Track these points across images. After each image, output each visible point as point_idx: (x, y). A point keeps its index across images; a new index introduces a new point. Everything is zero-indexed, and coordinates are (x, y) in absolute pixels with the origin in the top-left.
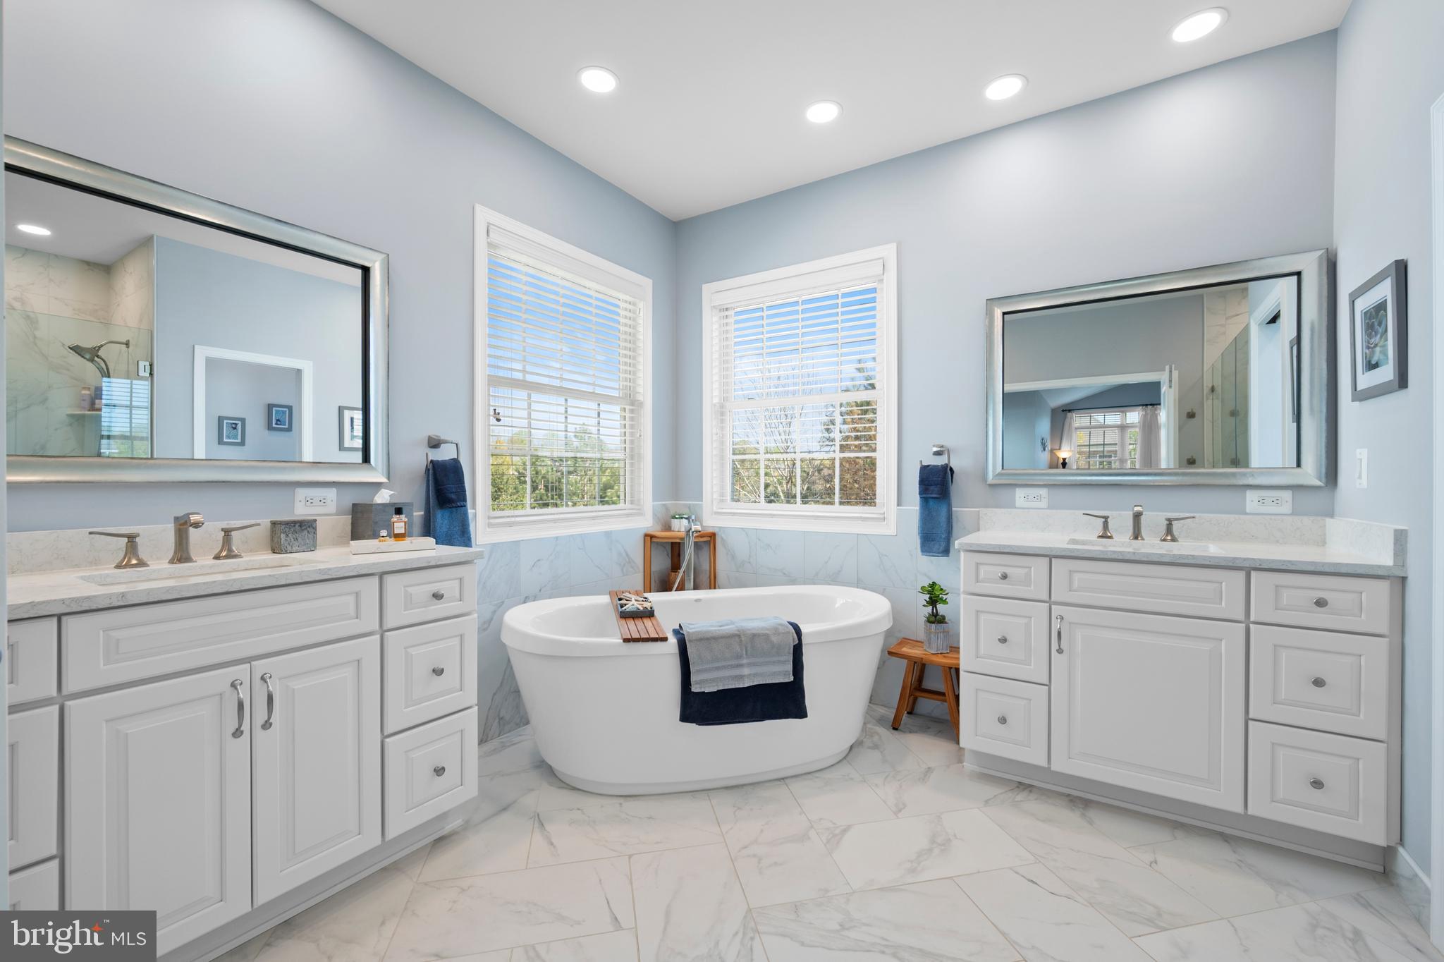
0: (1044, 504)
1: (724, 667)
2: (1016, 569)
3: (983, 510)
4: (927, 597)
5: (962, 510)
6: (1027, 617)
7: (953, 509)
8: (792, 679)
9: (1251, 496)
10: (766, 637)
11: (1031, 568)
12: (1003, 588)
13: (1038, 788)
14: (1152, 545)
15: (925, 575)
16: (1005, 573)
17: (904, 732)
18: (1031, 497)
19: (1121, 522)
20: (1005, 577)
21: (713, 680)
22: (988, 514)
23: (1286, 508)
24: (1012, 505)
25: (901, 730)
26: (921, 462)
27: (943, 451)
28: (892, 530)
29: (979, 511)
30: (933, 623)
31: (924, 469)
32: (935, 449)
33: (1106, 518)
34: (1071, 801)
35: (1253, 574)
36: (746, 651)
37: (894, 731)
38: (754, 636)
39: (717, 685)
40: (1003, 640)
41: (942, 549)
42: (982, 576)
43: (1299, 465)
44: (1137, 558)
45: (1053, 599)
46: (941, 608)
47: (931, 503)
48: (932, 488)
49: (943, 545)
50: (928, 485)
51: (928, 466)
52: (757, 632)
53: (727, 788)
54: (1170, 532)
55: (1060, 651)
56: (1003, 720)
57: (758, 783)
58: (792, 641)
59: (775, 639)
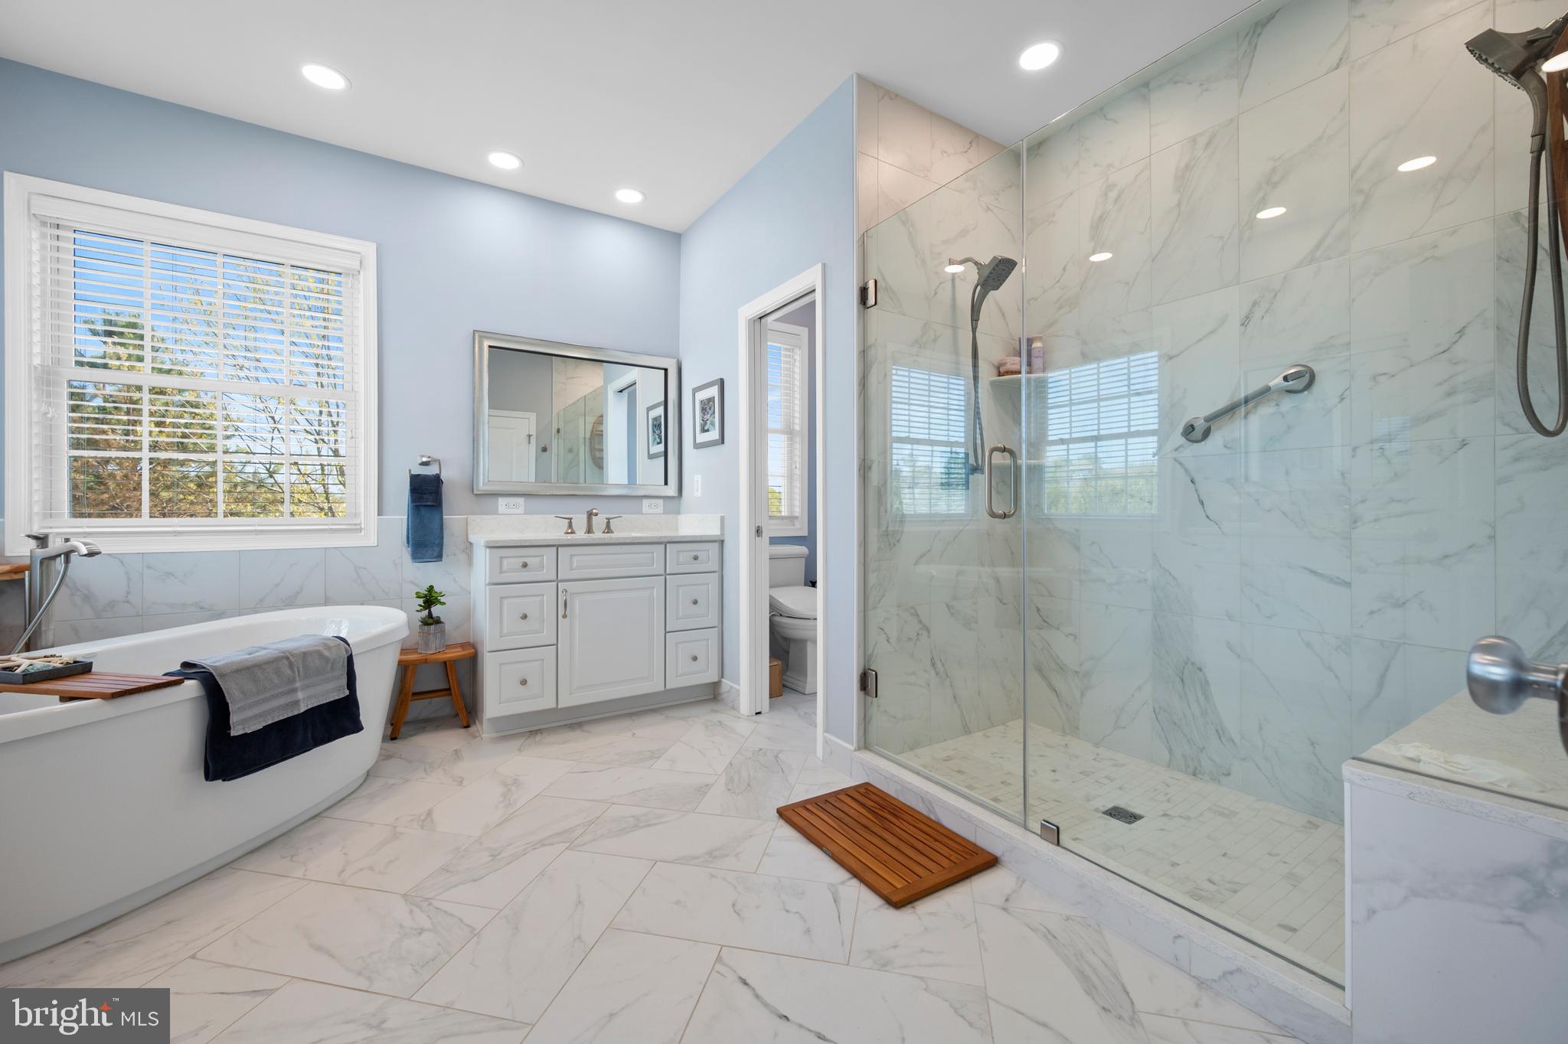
0: (521, 510)
1: (273, 697)
2: (532, 558)
3: (471, 517)
4: (421, 601)
5: (453, 519)
6: (539, 595)
7: (444, 517)
8: (347, 692)
9: (645, 502)
10: (319, 654)
11: (543, 556)
12: (525, 575)
13: (545, 729)
14: (598, 535)
15: (412, 583)
16: (525, 562)
17: (405, 738)
18: (511, 505)
19: (580, 522)
20: (525, 565)
21: (256, 717)
22: (475, 520)
23: (660, 510)
24: (495, 512)
25: (400, 738)
26: (410, 471)
27: (429, 461)
28: (372, 541)
29: (467, 518)
30: (431, 624)
31: (414, 479)
32: (424, 459)
33: (571, 519)
34: (570, 727)
35: (668, 545)
36: (299, 674)
37: (394, 741)
38: (305, 655)
39: (264, 720)
40: (525, 617)
41: (435, 554)
42: (505, 568)
43: (666, 483)
44: (613, 542)
45: (559, 578)
46: (436, 610)
47: (423, 511)
48: (426, 496)
49: (437, 549)
50: (421, 493)
51: (419, 475)
52: (307, 650)
53: (252, 852)
54: (608, 529)
55: (565, 616)
56: (524, 682)
57: (290, 831)
58: (345, 653)
59: (326, 653)
